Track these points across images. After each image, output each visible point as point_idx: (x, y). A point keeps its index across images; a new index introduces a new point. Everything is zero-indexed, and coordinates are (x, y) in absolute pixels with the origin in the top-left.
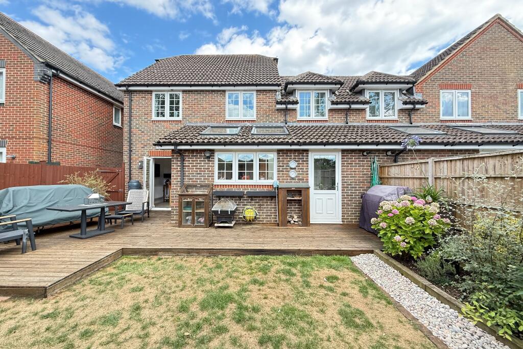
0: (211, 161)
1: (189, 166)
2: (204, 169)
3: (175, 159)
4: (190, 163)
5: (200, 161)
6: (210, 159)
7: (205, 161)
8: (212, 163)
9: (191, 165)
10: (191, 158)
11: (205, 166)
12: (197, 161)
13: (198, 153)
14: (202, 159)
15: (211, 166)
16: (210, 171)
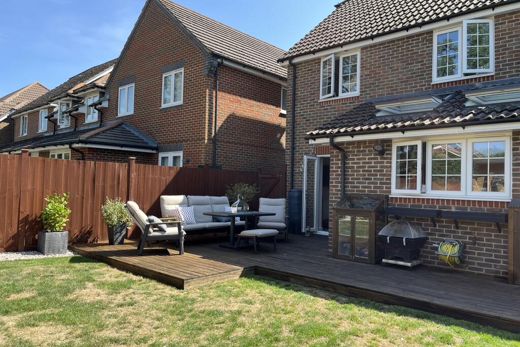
0: (386, 158)
1: (353, 167)
2: (374, 171)
3: (335, 156)
4: (355, 163)
5: (369, 159)
6: (385, 156)
7: (377, 159)
8: (387, 163)
9: (355, 166)
10: (356, 155)
11: (377, 167)
12: (365, 159)
13: (366, 147)
14: (373, 156)
15: (386, 167)
16: (384, 175)
